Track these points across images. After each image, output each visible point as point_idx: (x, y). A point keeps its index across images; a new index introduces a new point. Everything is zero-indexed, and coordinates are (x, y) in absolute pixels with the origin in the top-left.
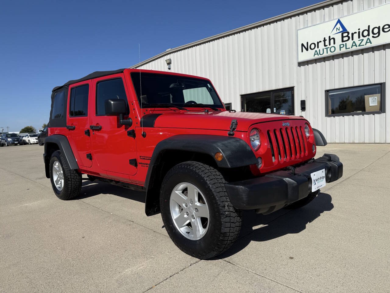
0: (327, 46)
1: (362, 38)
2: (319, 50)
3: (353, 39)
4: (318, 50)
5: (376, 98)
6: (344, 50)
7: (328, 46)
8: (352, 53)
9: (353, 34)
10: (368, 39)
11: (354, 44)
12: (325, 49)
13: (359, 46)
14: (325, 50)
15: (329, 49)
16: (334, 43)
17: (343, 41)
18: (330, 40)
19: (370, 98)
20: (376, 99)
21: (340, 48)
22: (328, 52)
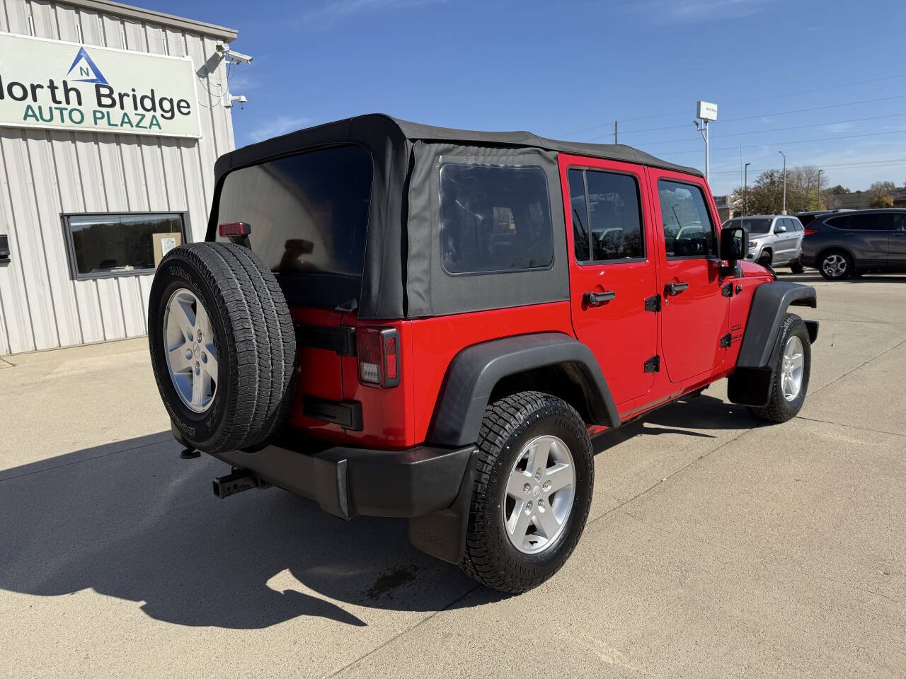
0: (60, 103)
1: (140, 110)
2: (40, 108)
3: (122, 108)
4: (35, 106)
5: (174, 240)
6: (102, 126)
7: (64, 105)
8: (118, 138)
9: (121, 96)
10: (154, 117)
11: (125, 119)
12: (56, 108)
13: (137, 126)
14: (56, 113)
15: (66, 113)
16: (80, 103)
17: (100, 104)
18: (67, 91)
19: (163, 240)
20: (173, 242)
21: (96, 118)
22: (65, 121)
